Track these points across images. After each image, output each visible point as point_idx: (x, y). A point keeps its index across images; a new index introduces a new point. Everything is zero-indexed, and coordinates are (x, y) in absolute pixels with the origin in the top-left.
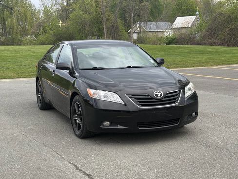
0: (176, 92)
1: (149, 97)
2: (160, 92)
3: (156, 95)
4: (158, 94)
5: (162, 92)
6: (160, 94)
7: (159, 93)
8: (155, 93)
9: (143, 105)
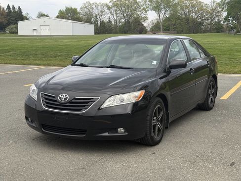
0: (90, 99)
2: (66, 96)
3: (60, 98)
4: (62, 97)
5: (68, 96)
6: (64, 97)
8: (60, 96)
9: (48, 107)
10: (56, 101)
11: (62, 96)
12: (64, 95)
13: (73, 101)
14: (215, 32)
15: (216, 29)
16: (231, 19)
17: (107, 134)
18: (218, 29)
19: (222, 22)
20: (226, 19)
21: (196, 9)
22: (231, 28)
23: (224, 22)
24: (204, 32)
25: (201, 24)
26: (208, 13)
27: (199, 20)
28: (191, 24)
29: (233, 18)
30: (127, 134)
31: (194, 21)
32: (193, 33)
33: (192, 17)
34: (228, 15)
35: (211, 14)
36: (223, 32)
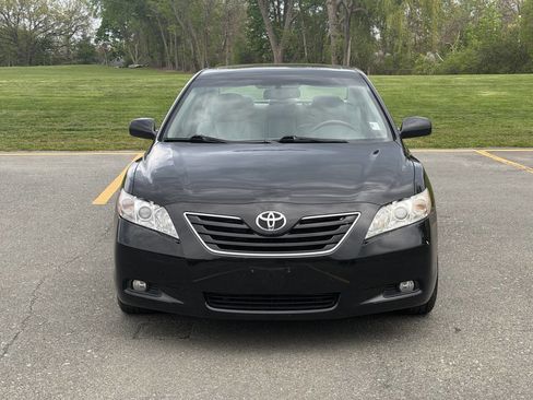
0: (337, 218)
1: (244, 226)
2: (277, 216)
3: (263, 223)
4: (268, 220)
5: (282, 216)
6: (274, 220)
7: (272, 217)
8: (260, 216)
9: (222, 247)
10: (249, 231)
11: (265, 216)
12: (271, 213)
13: (298, 226)
14: (79, 63)
15: (80, 56)
16: (110, 34)
17: (380, 298)
18: (86, 56)
19: (92, 41)
20: (101, 33)
21: (32, 10)
22: (114, 55)
23: (96, 41)
24: (56, 62)
25: (46, 43)
26: (59, 19)
27: (41, 36)
28: (24, 44)
29: (115, 32)
30: (420, 292)
31: (28, 36)
32: (31, 64)
33: (25, 27)
34: (105, 26)
35: (67, 22)
36: (96, 62)
